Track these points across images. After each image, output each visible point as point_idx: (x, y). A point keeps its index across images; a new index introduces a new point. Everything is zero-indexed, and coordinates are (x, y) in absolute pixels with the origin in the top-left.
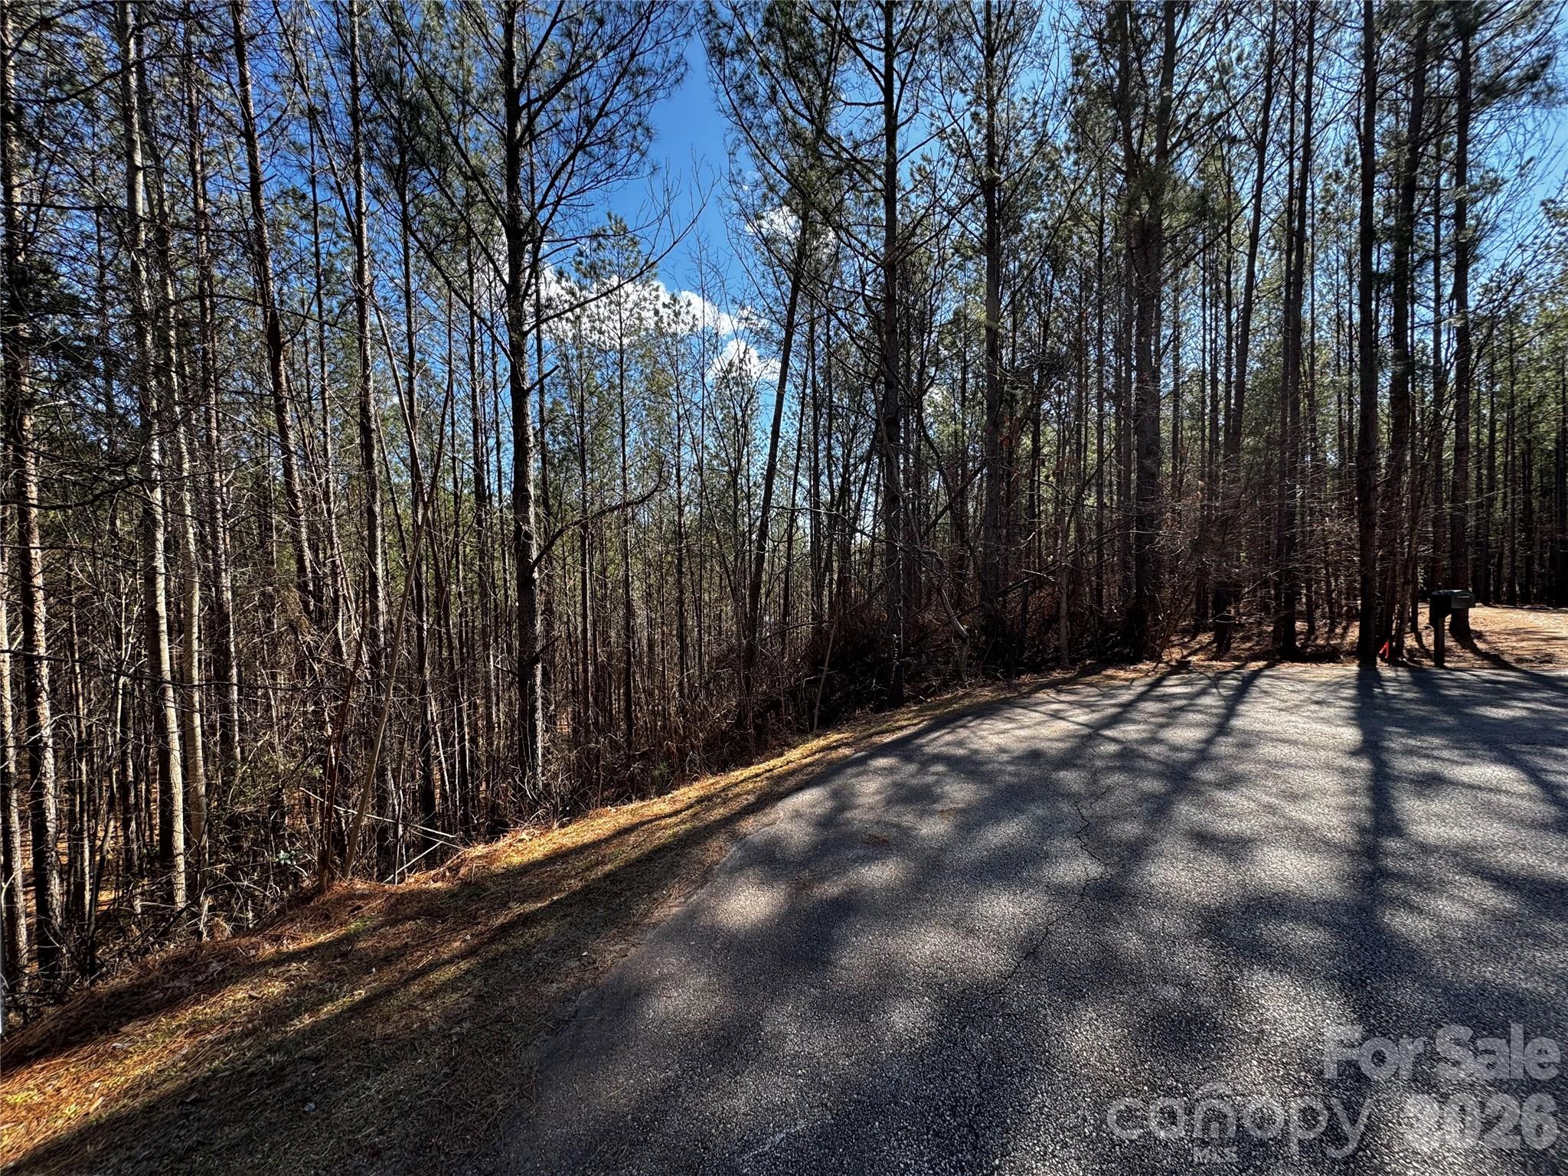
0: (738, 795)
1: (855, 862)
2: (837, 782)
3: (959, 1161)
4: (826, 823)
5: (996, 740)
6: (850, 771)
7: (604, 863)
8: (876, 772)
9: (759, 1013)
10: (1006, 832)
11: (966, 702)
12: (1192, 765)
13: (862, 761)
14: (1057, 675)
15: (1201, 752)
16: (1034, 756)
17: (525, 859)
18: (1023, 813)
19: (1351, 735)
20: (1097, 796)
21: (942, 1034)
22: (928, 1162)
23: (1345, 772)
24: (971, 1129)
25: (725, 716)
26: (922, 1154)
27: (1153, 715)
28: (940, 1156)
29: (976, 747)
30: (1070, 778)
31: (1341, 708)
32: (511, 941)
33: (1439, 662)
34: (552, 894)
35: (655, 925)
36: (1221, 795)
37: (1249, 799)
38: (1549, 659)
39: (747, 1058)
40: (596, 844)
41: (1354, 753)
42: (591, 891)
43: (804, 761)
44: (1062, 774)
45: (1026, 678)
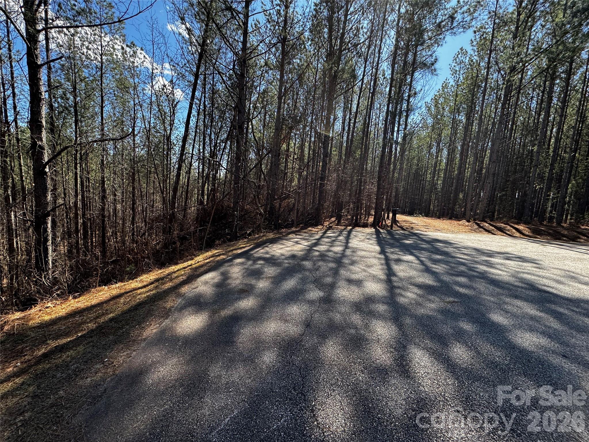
0: (177, 277)
1: (236, 300)
2: (222, 269)
3: (301, 407)
4: (219, 285)
5: (280, 251)
6: (226, 264)
7: (108, 314)
8: (237, 264)
9: (206, 369)
10: (290, 284)
11: (265, 238)
12: (341, 258)
13: (231, 260)
14: (294, 229)
15: (343, 254)
16: (293, 257)
17: (53, 316)
18: (294, 276)
19: (378, 248)
20: (317, 270)
21: (284, 361)
22: (290, 411)
23: (379, 259)
24: (302, 394)
25: (158, 244)
26: (286, 409)
27: (327, 242)
28: (293, 407)
29: (273, 254)
30: (307, 264)
31: (373, 241)
32: (53, 361)
33: (391, 228)
34: (77, 332)
35: (145, 340)
36: (352, 267)
37: (359, 268)
38: (412, 228)
39: (205, 390)
40: (100, 304)
41: (380, 253)
42: (103, 328)
43: (206, 261)
44: (304, 263)
45: (284, 230)
